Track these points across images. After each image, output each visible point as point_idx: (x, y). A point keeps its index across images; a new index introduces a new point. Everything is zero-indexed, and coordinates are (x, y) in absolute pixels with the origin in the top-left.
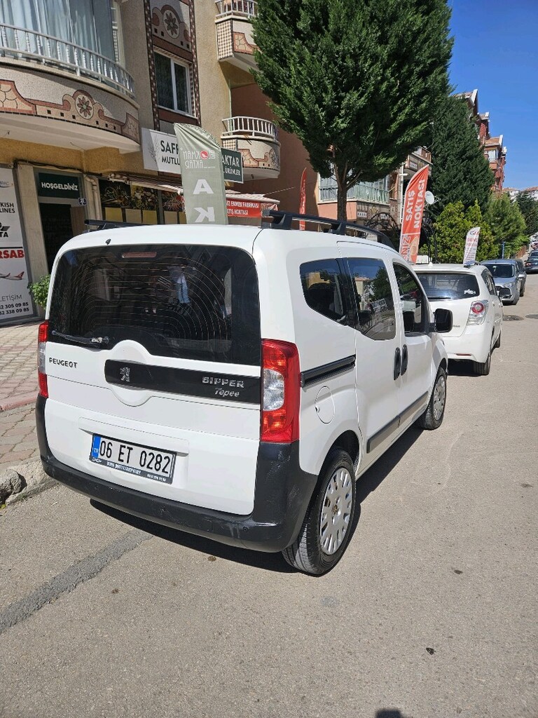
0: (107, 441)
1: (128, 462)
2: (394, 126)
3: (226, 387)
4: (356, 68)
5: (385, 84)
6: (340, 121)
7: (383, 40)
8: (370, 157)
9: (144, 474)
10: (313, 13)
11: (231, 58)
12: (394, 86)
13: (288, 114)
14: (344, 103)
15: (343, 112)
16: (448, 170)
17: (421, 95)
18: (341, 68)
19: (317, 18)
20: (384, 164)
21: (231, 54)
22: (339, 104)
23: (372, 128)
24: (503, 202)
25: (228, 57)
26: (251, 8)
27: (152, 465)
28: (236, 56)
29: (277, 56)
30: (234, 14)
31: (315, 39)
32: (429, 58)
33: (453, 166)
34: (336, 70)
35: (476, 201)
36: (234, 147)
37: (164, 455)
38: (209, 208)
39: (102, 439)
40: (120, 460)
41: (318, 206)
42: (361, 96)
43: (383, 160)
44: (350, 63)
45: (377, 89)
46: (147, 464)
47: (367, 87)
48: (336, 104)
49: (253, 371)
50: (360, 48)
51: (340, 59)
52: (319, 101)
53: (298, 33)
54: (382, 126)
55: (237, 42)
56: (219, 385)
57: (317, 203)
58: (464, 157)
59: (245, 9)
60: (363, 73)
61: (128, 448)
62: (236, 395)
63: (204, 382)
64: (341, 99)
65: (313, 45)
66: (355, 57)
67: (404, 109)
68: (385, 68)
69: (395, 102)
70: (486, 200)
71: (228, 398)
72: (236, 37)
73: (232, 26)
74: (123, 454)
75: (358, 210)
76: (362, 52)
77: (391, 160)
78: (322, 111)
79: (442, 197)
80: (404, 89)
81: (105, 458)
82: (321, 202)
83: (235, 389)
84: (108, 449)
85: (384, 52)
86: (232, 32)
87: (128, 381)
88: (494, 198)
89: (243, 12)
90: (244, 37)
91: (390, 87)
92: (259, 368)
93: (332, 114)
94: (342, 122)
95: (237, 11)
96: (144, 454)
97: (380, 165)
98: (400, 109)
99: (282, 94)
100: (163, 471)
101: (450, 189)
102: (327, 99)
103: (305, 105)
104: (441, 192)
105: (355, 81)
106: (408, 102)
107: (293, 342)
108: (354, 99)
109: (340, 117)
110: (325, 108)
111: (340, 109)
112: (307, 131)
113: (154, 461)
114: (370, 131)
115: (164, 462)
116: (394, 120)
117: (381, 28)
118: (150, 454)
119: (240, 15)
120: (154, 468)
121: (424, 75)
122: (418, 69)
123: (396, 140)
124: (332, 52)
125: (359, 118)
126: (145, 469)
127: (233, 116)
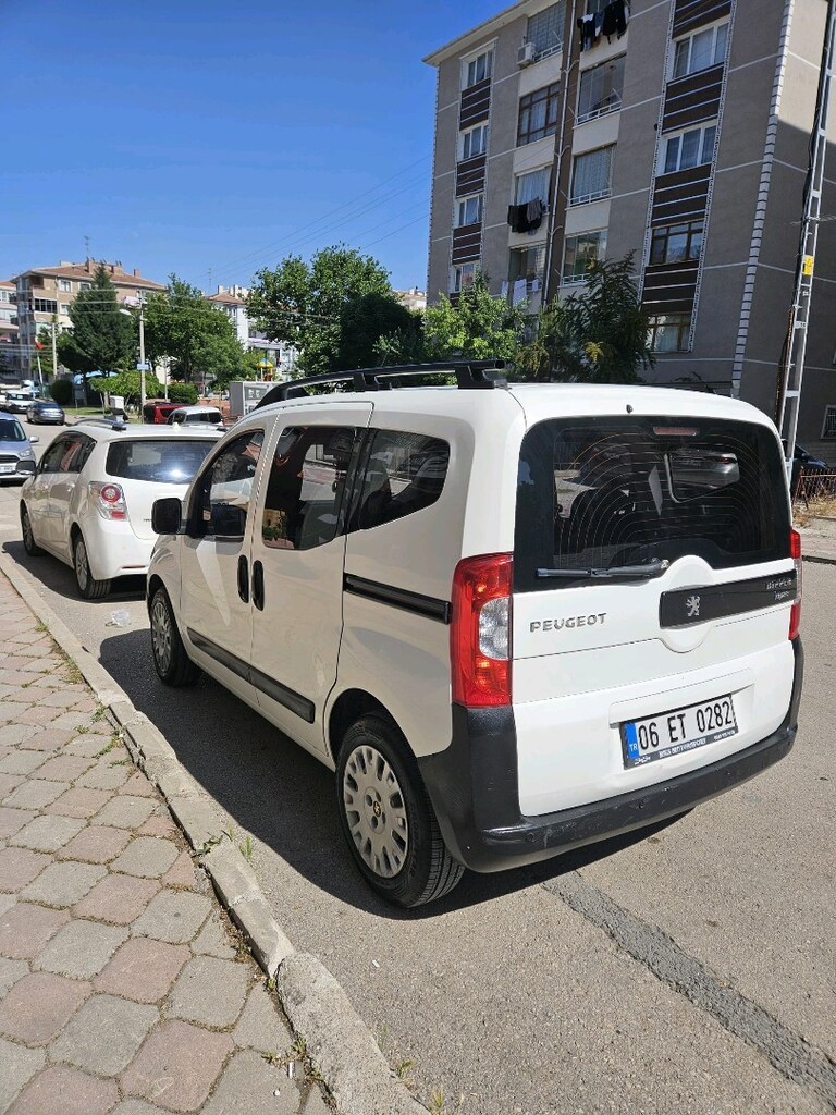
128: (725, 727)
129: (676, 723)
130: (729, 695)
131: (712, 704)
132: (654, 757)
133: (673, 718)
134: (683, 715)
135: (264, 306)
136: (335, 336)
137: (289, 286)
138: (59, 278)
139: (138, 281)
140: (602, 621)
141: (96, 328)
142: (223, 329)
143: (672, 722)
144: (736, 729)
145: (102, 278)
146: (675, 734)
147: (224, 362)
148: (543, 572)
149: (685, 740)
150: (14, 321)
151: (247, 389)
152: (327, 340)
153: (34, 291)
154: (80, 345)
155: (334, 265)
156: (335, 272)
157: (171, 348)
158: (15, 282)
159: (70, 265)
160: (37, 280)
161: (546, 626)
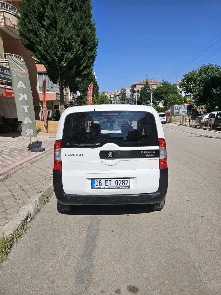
0: (98, 180)
1: (110, 185)
2: (82, 67)
3: (150, 154)
4: (70, 44)
5: (79, 52)
6: (63, 63)
7: (78, 36)
8: (74, 77)
9: (118, 188)
10: (50, 20)
11: (3, 28)
12: (82, 53)
13: (40, 57)
14: (65, 56)
15: (64, 59)
16: (83, 83)
17: (90, 57)
18: (64, 43)
19: (52, 22)
20: (78, 81)
21: (4, 26)
22: (63, 56)
23: (75, 67)
24: (103, 96)
25: (2, 27)
26: (12, 8)
27: (121, 184)
28: (6, 27)
29: (33, 33)
30: (4, 9)
31: (52, 30)
32: (92, 45)
33: (85, 82)
34: (62, 43)
35: (95, 96)
36: (7, 66)
37: (125, 180)
38: (24, 94)
39: (96, 180)
40: (106, 185)
41: (39, 94)
42: (72, 54)
43: (78, 79)
44: (67, 42)
45: (77, 53)
46: (119, 184)
47: (74, 52)
48: (62, 56)
49: (157, 148)
50: (71, 37)
51: (63, 40)
52: (56, 54)
53: (43, 26)
54: (78, 67)
55: (7, 22)
56: (147, 153)
57: (38, 93)
58: (88, 79)
59: (10, 8)
60: (72, 46)
61: (109, 180)
62: (153, 155)
63: (142, 153)
64: (64, 55)
65: (51, 32)
66: (69, 40)
67: (85, 61)
68: (79, 45)
69: (82, 59)
70: (97, 95)
71: (150, 157)
72: (6, 19)
73: (4, 15)
74: (107, 183)
75: (57, 97)
76: (72, 39)
77: (81, 79)
78: (56, 58)
79: (82, 93)
80: (85, 54)
81: (99, 186)
82: (40, 92)
83: (152, 154)
84: (100, 183)
85: (79, 39)
86: (4, 17)
87: (112, 156)
88: (100, 94)
89: (8, 9)
90: (10, 20)
91: (81, 53)
92: (158, 147)
93: (60, 60)
94: (64, 63)
95: (6, 8)
96: (117, 181)
97: (77, 81)
98: (84, 62)
99: (36, 48)
100: (126, 185)
101: (85, 90)
102: (59, 54)
103: (49, 55)
104: (82, 91)
105: (69, 49)
106: (86, 59)
107: (164, 138)
108: (70, 55)
109: (63, 61)
110: (57, 57)
111: (63, 58)
112: (49, 65)
113: (122, 182)
114: (74, 68)
115: (126, 182)
116: (81, 65)
117: (77, 31)
118: (119, 181)
119: (7, 10)
120: (122, 185)
121: (91, 50)
122: (89, 48)
123: (82, 72)
124: (60, 36)
125: (71, 63)
126: (118, 186)
127: (4, 53)
128: (125, 186)
129: (108, 182)
130: (129, 178)
131: (122, 180)
132: (99, 188)
133: (108, 180)
134: (111, 180)
135: (185, 84)
136: (202, 90)
137: (192, 78)
138: (139, 85)
139: (157, 82)
140: (82, 155)
141: (145, 95)
142: (175, 92)
143: (107, 182)
144: (129, 187)
145: (147, 83)
146: (107, 184)
147: (172, 100)
148: (68, 144)
149: (110, 186)
150: (130, 96)
151: (176, 107)
152: (199, 91)
153: (134, 88)
154: (141, 100)
155: (205, 70)
156: (205, 72)
157: (162, 98)
158: (131, 87)
159: (142, 81)
160: (135, 86)
161: (68, 155)
